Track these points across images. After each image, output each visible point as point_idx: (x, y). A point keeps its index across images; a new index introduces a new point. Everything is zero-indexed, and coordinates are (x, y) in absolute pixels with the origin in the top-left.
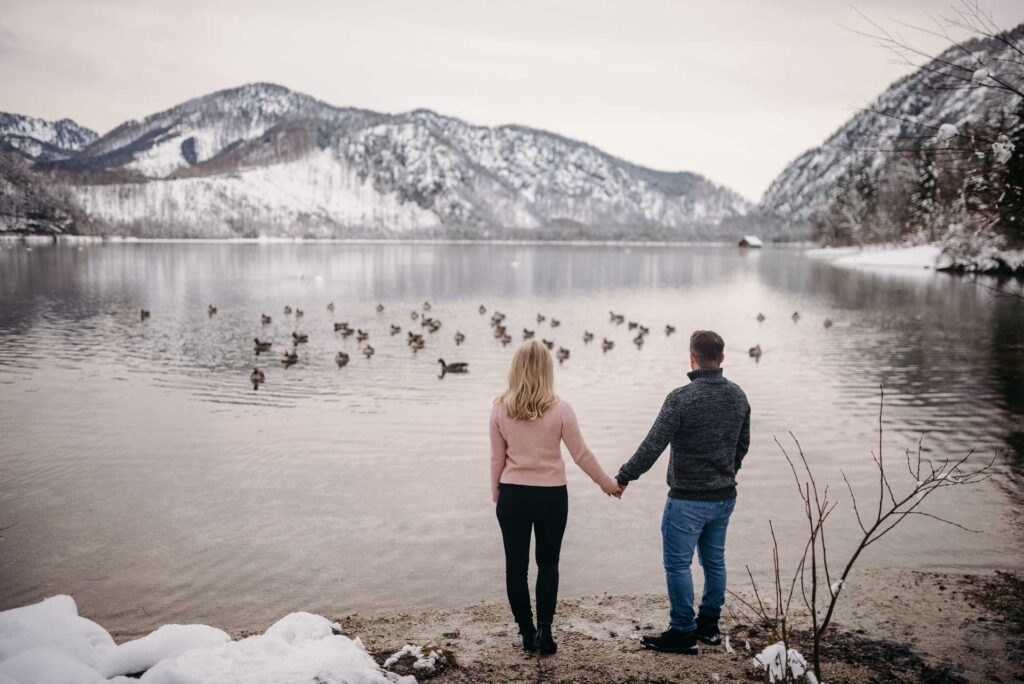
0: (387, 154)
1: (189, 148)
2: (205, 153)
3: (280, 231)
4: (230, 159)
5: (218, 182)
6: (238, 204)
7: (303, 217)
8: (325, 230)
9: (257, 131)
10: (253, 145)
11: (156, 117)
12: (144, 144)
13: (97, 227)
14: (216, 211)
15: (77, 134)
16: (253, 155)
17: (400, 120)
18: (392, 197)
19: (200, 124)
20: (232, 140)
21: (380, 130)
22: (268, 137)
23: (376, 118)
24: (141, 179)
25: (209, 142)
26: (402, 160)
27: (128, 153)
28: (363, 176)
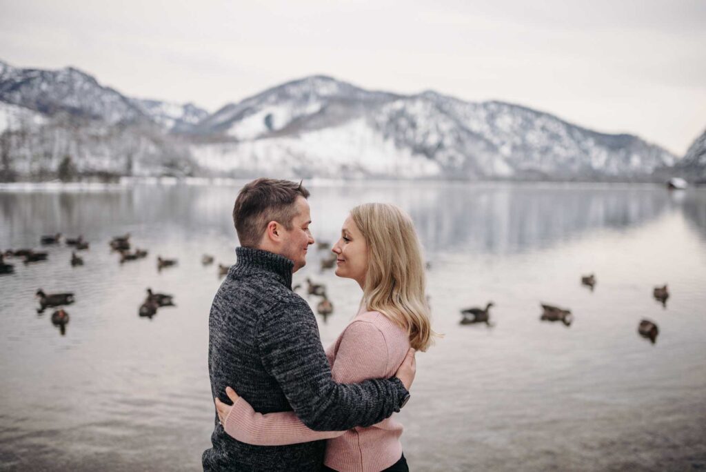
0: (403, 123)
1: (268, 120)
2: (279, 123)
3: (327, 176)
4: (295, 127)
5: (287, 142)
6: (300, 157)
7: (344, 168)
8: (359, 175)
9: (313, 107)
10: (312, 117)
11: (249, 99)
12: (239, 117)
13: (207, 173)
14: (284, 162)
15: (197, 112)
16: (312, 123)
17: (413, 98)
18: (407, 152)
19: (276, 103)
21: (399, 105)
22: (322, 112)
23: (394, 97)
24: (235, 140)
25: (282, 115)
26: (413, 125)
27: (228, 124)
28: (386, 137)
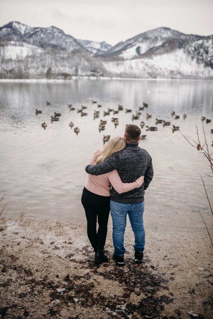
0: (202, 50)
1: (138, 50)
2: (143, 51)
3: (164, 76)
4: (151, 52)
5: (146, 60)
6: (151, 68)
7: (172, 72)
8: (179, 76)
9: (159, 43)
10: (158, 48)
11: (129, 40)
12: (125, 49)
13: (110, 74)
14: (145, 70)
15: (106, 46)
16: (158, 51)
17: (208, 38)
18: (202, 65)
19: (142, 42)
20: (152, 46)
21: (200, 42)
22: (163, 46)
23: (199, 38)
24: (123, 59)
25: (144, 47)
26: (207, 52)
27: (120, 52)
28: (193, 58)
